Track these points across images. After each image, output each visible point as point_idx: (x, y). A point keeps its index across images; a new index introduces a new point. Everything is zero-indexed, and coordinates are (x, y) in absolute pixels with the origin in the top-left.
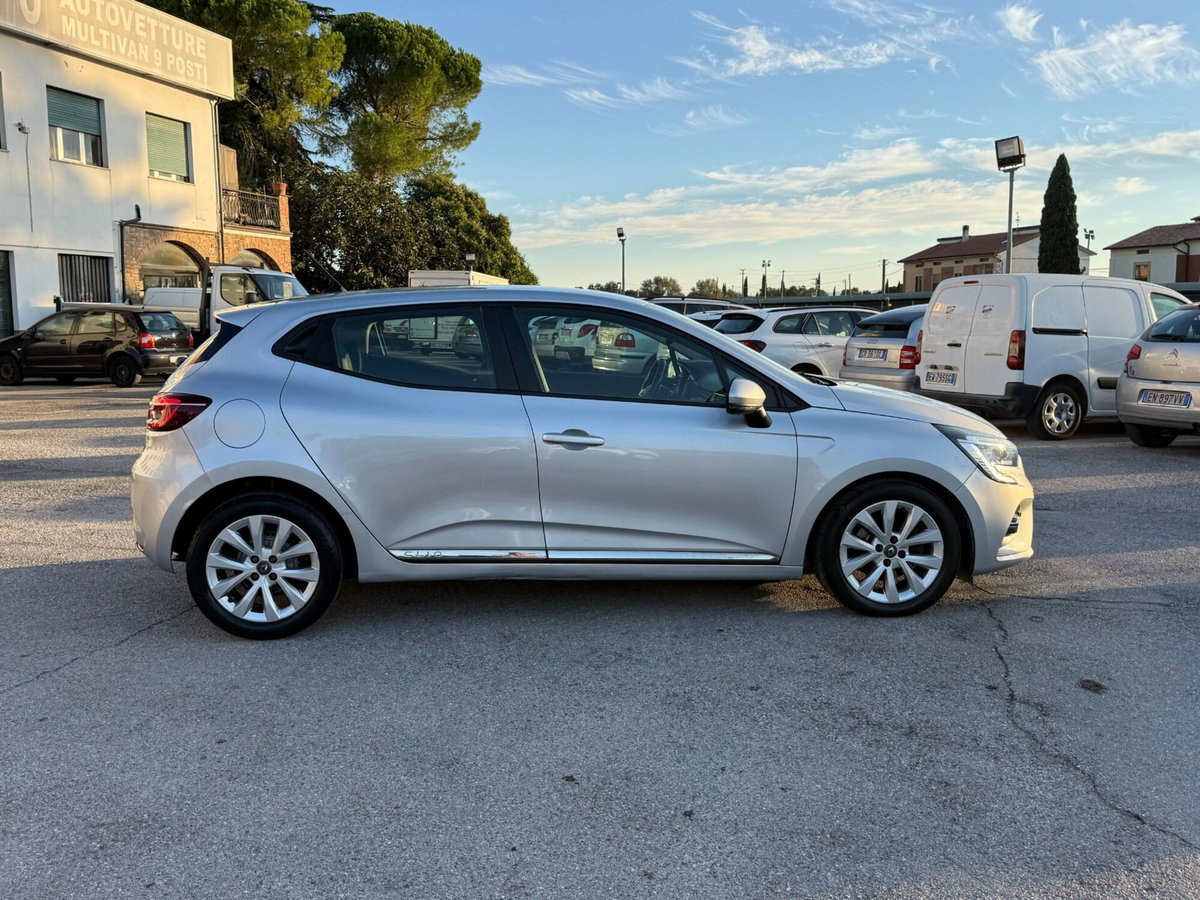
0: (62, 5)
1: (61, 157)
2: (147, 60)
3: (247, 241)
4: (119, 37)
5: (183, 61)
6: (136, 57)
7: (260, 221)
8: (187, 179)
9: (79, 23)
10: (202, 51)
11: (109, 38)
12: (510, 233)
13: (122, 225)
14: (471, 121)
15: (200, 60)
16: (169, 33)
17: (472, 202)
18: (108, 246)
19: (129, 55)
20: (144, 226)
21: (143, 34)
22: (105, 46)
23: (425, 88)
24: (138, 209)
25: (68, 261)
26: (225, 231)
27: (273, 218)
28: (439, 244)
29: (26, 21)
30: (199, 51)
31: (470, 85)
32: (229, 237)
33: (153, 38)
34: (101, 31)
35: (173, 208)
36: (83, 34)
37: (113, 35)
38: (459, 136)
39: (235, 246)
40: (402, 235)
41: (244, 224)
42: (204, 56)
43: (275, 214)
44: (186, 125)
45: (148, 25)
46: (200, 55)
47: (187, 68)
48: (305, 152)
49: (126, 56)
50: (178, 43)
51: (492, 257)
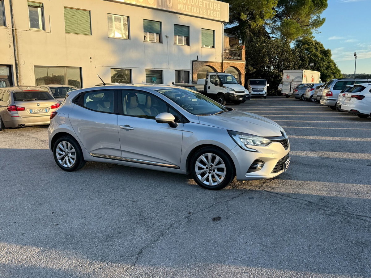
0: (178, 1)
1: (177, 44)
2: (202, 13)
3: (231, 64)
4: (194, 7)
5: (213, 12)
6: (199, 13)
7: (235, 58)
8: (213, 47)
9: (183, 5)
10: (219, 8)
11: (191, 8)
12: (331, 55)
13: (193, 62)
14: (321, 18)
15: (218, 11)
16: (209, 4)
17: (318, 45)
18: (188, 68)
19: (197, 12)
20: (199, 61)
21: (201, 6)
22: (190, 11)
23: (305, 9)
24: (198, 57)
25: (178, 73)
26: (224, 61)
27: (239, 57)
28: (303, 60)
29: (168, 7)
30: (218, 8)
31: (322, 6)
32: (225, 63)
33: (204, 6)
34: (189, 7)
35: (208, 56)
36: (184, 8)
37: (192, 7)
38: (318, 23)
39: (227, 66)
40: (288, 58)
41: (230, 59)
42: (220, 10)
43: (240, 55)
44: (214, 31)
45: (203, 3)
46: (218, 9)
47: (214, 14)
48: (268, 33)
49: (196, 13)
50: (212, 7)
51: (323, 64)
